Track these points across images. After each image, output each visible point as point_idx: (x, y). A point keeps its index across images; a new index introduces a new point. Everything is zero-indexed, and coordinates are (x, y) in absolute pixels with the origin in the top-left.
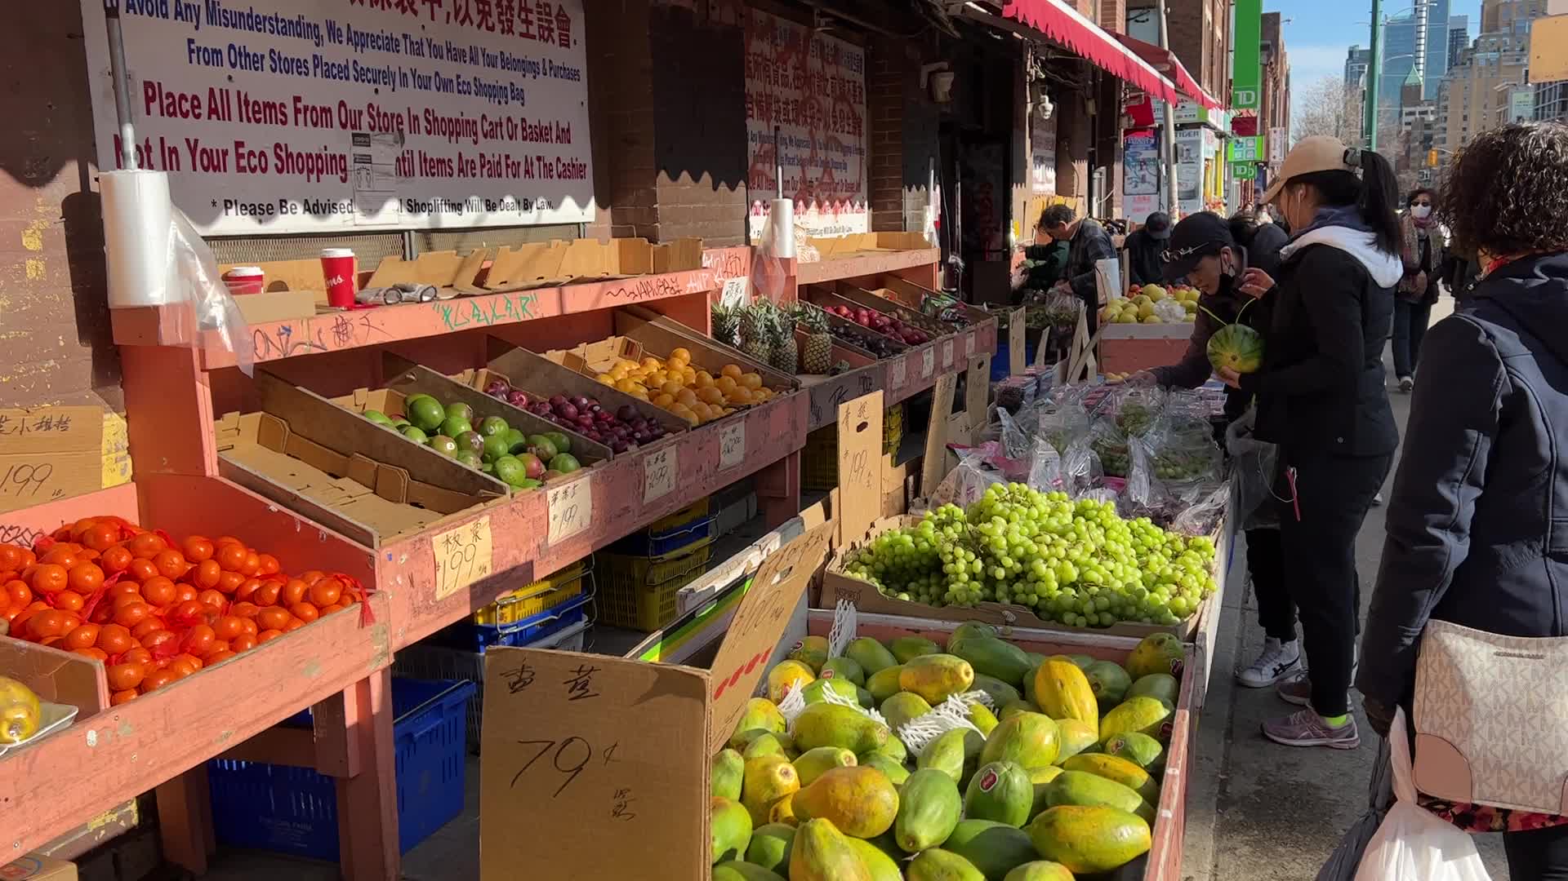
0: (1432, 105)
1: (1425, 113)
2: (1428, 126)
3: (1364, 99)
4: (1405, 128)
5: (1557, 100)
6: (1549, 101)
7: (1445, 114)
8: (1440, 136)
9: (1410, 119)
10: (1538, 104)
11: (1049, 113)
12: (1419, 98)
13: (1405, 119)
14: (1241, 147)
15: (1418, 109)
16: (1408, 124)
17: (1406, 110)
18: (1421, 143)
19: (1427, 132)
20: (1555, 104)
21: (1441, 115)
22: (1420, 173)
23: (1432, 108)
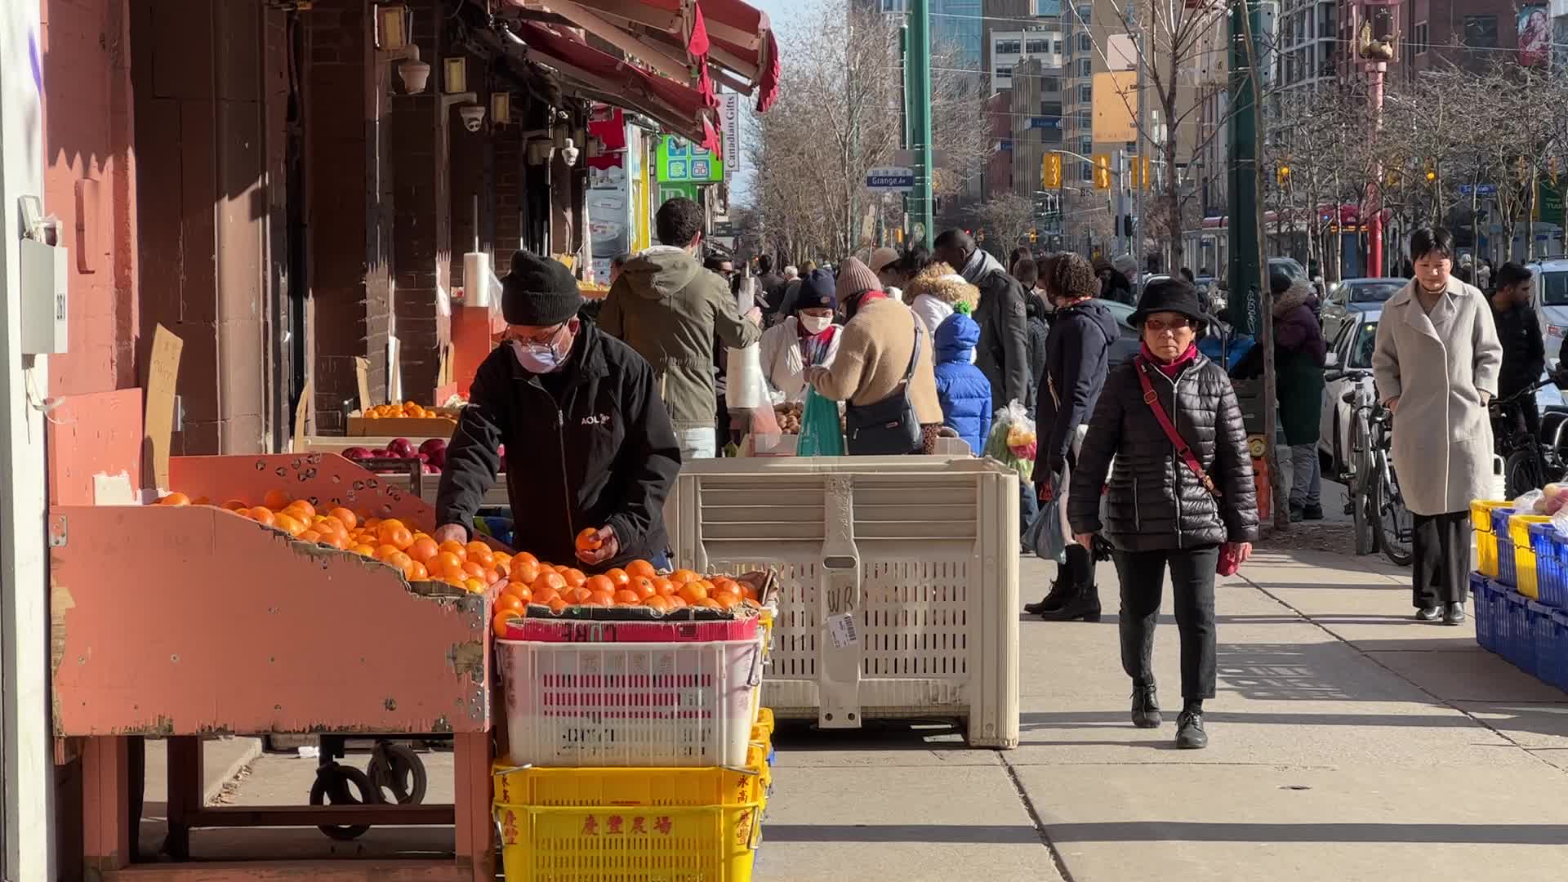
0: (1056, 29)
1: (1042, 47)
2: (1050, 83)
3: (902, 49)
4: (998, 83)
5: (1315, 41)
6: (1300, 42)
7: (1087, 55)
8: (1077, 107)
9: (1010, 60)
10: (1289, 43)
11: (573, 159)
12: (1027, 11)
13: (998, 60)
14: (683, 153)
15: (1025, 37)
16: (1005, 72)
17: (997, 38)
18: (1035, 122)
19: (1048, 97)
20: (1312, 47)
21: (1076, 56)
22: (1037, 198)
23: (1057, 37)
